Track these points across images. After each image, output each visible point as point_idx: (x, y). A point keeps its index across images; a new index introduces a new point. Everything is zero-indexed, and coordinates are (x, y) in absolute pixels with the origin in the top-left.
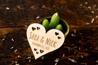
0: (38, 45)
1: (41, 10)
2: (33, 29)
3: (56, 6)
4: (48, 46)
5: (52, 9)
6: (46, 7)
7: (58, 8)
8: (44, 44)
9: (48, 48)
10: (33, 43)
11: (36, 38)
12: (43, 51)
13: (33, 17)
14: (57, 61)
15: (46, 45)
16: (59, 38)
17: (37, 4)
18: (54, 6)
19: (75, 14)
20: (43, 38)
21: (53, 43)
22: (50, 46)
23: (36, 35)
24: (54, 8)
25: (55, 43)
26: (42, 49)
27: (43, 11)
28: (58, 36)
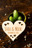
0: (12, 33)
1: (6, 9)
2: (5, 25)
3: (13, 3)
4: (17, 31)
5: (12, 6)
6: (7, 6)
7: (15, 4)
8: (15, 31)
9: (18, 33)
10: (8, 33)
11: (9, 29)
12: (16, 35)
13: (3, 15)
14: (25, 37)
15: (16, 31)
16: (22, 25)
17: (2, 6)
18: (12, 4)
19: (25, 4)
20: (13, 28)
21: (20, 29)
22: (18, 31)
23: (8, 28)
24: (12, 5)
25: (21, 28)
26: (15, 34)
27: (7, 9)
28: (21, 24)
